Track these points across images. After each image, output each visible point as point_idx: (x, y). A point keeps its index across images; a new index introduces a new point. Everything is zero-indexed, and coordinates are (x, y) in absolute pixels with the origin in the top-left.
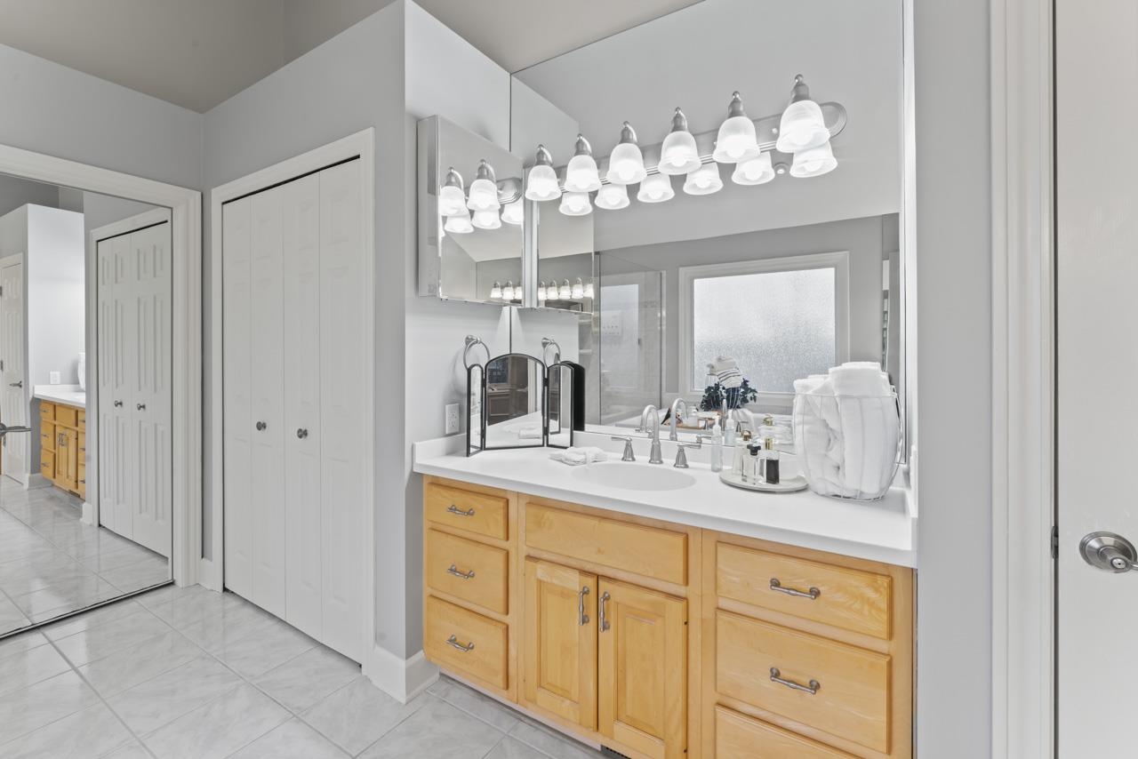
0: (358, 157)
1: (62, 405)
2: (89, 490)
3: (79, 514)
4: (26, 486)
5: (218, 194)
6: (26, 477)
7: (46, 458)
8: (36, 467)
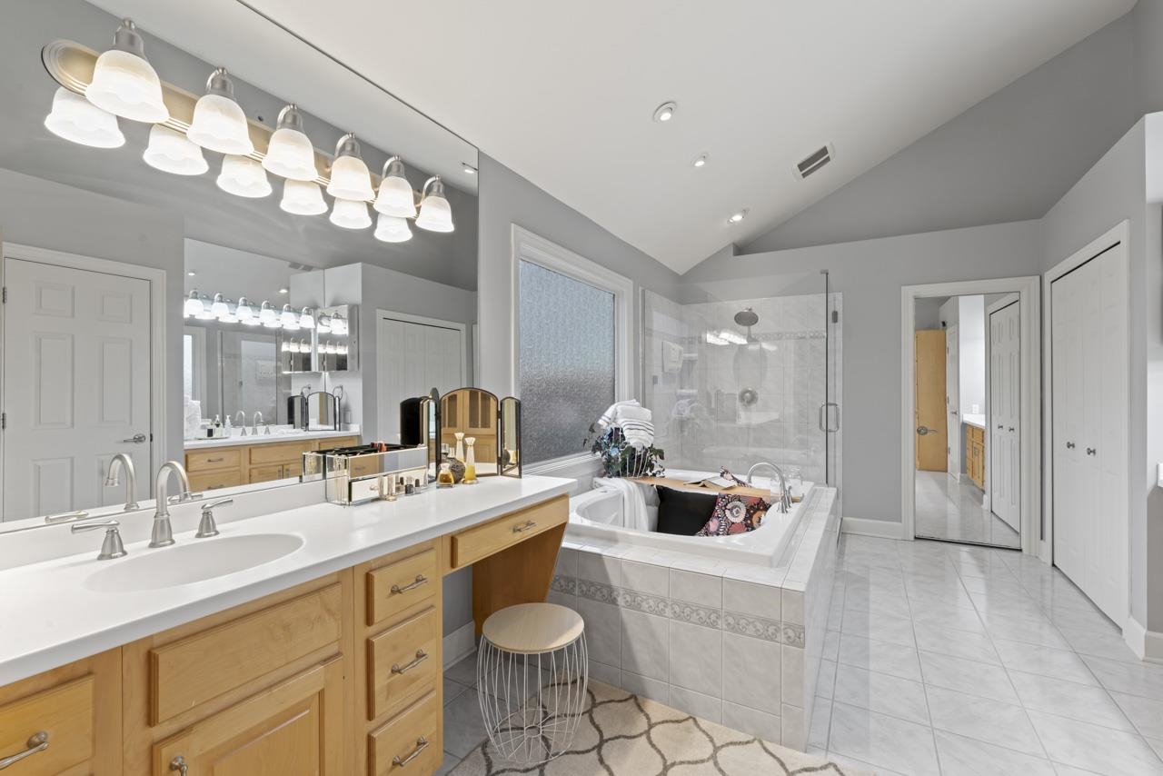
0: (1119, 243)
1: (977, 428)
2: (987, 487)
3: (981, 502)
4: (959, 481)
5: (1049, 277)
6: (958, 475)
7: (969, 465)
8: (964, 470)
